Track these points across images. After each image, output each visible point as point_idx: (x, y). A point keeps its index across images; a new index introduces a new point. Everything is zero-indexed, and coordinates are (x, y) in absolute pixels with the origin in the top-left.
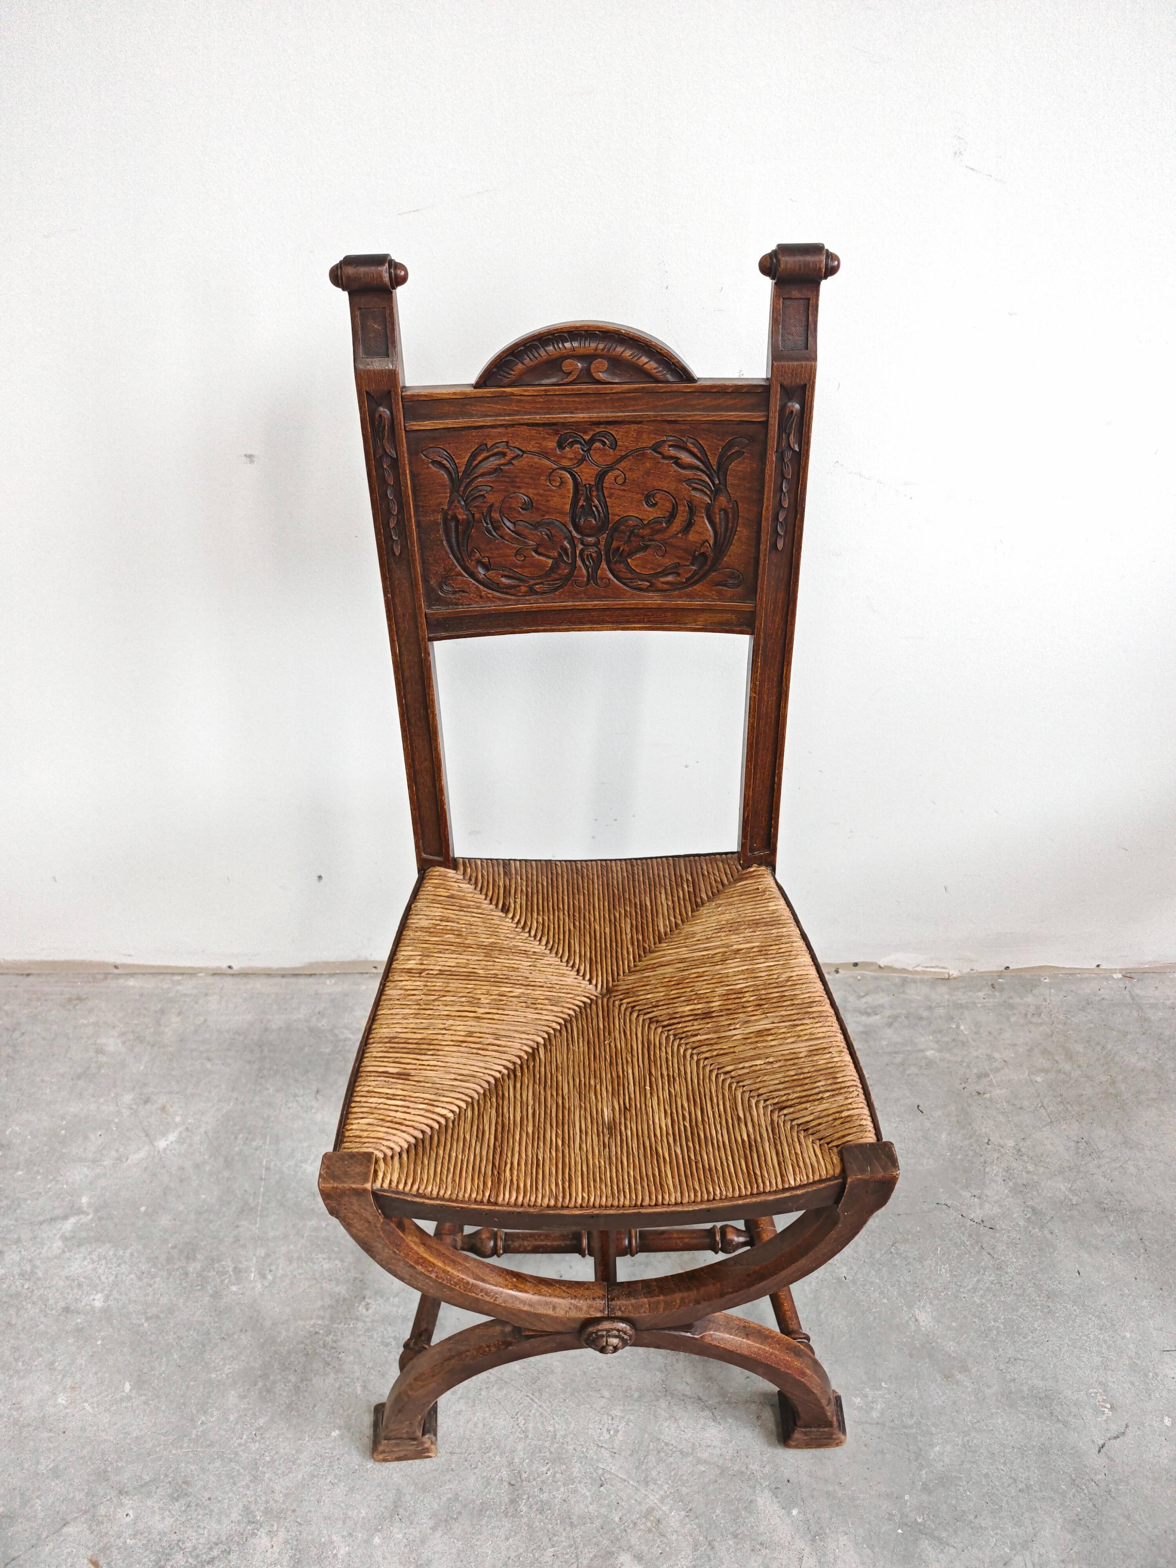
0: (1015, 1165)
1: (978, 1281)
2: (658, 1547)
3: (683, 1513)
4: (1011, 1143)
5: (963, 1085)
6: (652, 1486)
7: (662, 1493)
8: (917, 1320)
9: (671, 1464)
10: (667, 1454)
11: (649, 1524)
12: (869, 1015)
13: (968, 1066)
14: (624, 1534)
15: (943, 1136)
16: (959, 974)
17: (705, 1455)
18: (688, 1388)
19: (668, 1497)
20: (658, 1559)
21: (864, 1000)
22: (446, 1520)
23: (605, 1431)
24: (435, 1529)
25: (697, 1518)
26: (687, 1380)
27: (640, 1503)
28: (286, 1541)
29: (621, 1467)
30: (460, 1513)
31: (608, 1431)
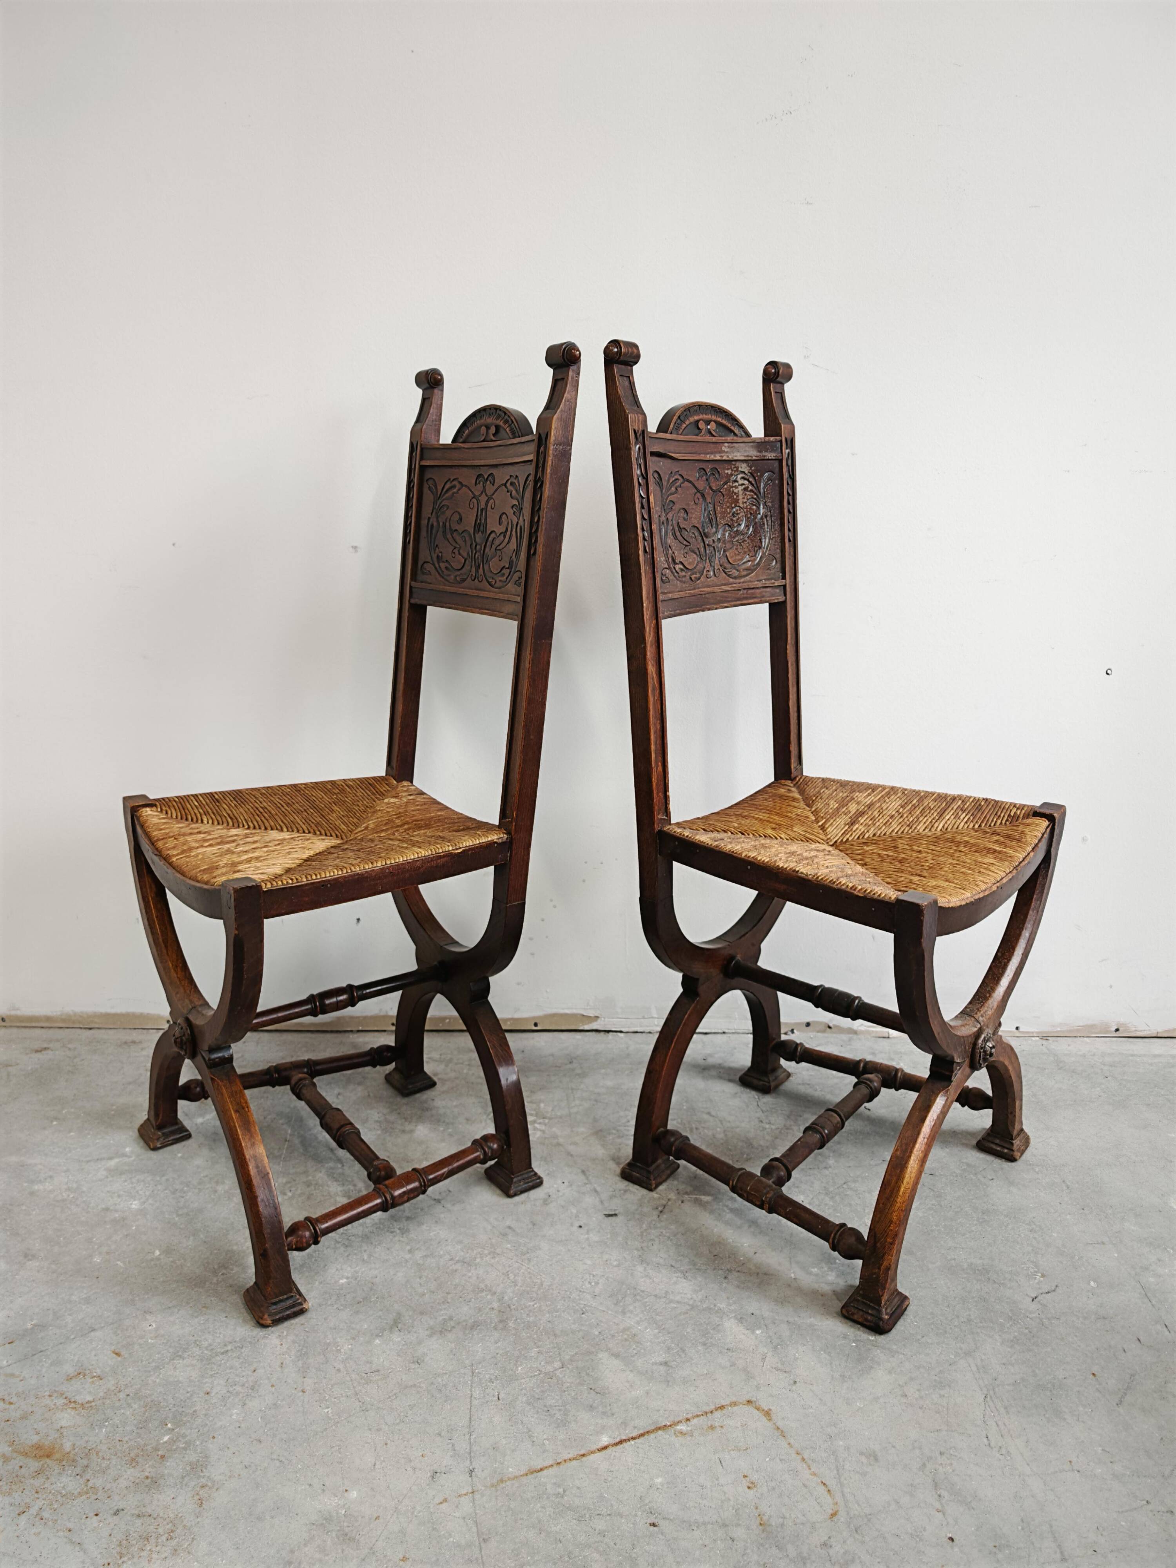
2: (634, 1349)
3: (657, 1331)
6: (629, 1315)
7: (638, 1319)
9: (646, 1302)
10: (642, 1297)
11: (626, 1336)
14: (603, 1342)
17: (677, 1298)
19: (643, 1321)
20: (633, 1356)
22: (441, 1332)
23: (587, 1283)
24: (430, 1336)
25: (669, 1333)
26: (661, 1256)
27: (617, 1324)
28: (294, 1342)
29: (601, 1303)
30: (454, 1327)
31: (590, 1283)
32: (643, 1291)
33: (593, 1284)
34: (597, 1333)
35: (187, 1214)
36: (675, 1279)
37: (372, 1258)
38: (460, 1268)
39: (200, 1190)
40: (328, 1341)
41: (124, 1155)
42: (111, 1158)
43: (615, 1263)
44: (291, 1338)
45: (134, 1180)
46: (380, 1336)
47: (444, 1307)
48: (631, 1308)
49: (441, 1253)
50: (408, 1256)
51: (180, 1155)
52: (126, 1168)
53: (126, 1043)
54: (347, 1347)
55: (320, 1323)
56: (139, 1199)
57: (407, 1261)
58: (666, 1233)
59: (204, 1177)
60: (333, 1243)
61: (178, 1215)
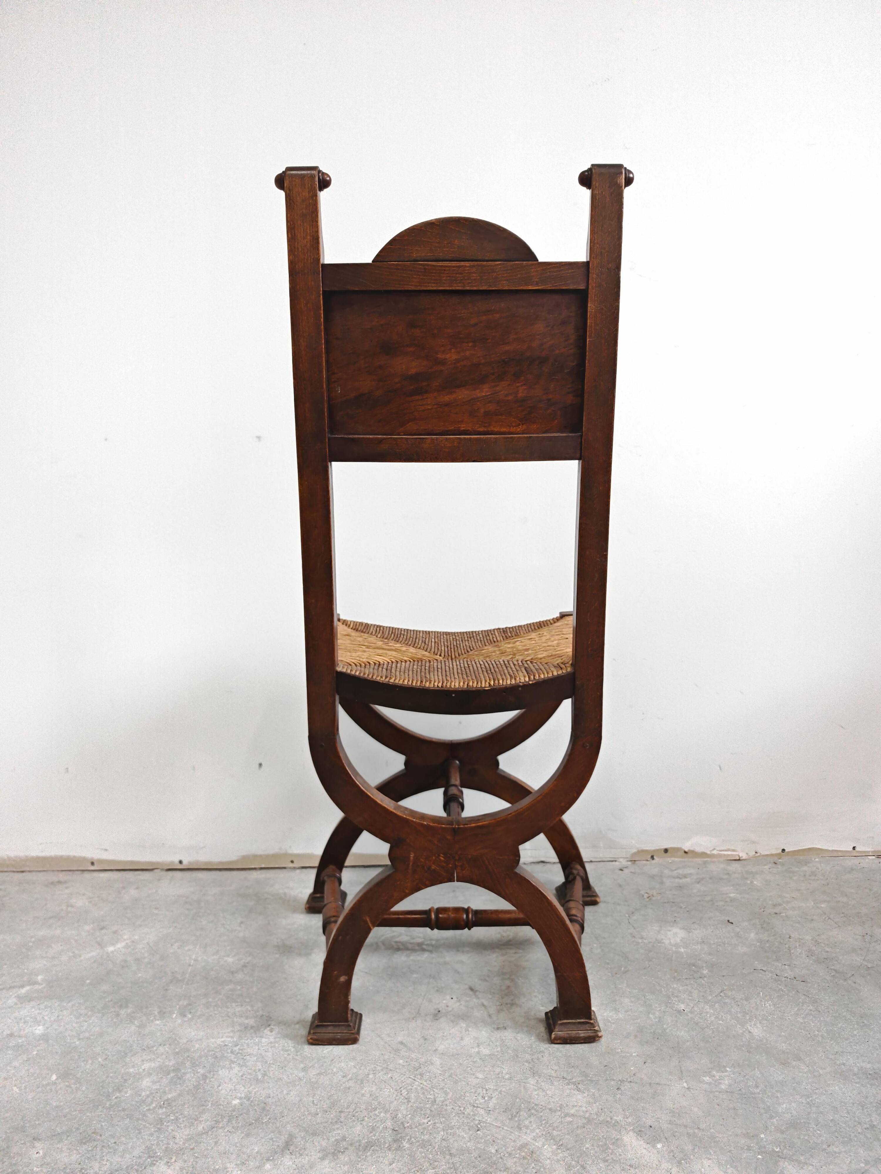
0: (814, 948)
1: (799, 1010)
2: (533, 1168)
3: (555, 1147)
4: (808, 937)
5: (763, 910)
6: (524, 1130)
7: (534, 1134)
8: (750, 1032)
9: (542, 1117)
10: (537, 1111)
11: (523, 1154)
12: (680, 878)
13: (765, 900)
14: (500, 1160)
15: (752, 935)
16: (747, 857)
17: (572, 1111)
18: (553, 1072)
19: (540, 1137)
21: (676, 872)
22: (334, 1153)
23: (480, 1098)
24: (322, 1159)
25: (568, 1149)
27: (514, 1141)
29: (496, 1119)
30: (347, 1148)
31: (483, 1097)
33: (486, 1098)
34: (493, 1151)
35: (88, 1038)
36: (568, 1091)
37: (266, 1078)
39: (103, 1015)
41: (36, 983)
42: (23, 986)
43: (507, 1076)
44: (179, 1164)
45: (42, 1006)
46: (271, 1160)
47: (337, 1126)
48: (527, 1122)
49: (335, 1070)
50: (301, 1075)
51: (88, 981)
52: (35, 995)
53: (52, 883)
55: (210, 1148)
56: (44, 1025)
57: (300, 1079)
59: (109, 1001)
60: (228, 1063)
61: (79, 1039)
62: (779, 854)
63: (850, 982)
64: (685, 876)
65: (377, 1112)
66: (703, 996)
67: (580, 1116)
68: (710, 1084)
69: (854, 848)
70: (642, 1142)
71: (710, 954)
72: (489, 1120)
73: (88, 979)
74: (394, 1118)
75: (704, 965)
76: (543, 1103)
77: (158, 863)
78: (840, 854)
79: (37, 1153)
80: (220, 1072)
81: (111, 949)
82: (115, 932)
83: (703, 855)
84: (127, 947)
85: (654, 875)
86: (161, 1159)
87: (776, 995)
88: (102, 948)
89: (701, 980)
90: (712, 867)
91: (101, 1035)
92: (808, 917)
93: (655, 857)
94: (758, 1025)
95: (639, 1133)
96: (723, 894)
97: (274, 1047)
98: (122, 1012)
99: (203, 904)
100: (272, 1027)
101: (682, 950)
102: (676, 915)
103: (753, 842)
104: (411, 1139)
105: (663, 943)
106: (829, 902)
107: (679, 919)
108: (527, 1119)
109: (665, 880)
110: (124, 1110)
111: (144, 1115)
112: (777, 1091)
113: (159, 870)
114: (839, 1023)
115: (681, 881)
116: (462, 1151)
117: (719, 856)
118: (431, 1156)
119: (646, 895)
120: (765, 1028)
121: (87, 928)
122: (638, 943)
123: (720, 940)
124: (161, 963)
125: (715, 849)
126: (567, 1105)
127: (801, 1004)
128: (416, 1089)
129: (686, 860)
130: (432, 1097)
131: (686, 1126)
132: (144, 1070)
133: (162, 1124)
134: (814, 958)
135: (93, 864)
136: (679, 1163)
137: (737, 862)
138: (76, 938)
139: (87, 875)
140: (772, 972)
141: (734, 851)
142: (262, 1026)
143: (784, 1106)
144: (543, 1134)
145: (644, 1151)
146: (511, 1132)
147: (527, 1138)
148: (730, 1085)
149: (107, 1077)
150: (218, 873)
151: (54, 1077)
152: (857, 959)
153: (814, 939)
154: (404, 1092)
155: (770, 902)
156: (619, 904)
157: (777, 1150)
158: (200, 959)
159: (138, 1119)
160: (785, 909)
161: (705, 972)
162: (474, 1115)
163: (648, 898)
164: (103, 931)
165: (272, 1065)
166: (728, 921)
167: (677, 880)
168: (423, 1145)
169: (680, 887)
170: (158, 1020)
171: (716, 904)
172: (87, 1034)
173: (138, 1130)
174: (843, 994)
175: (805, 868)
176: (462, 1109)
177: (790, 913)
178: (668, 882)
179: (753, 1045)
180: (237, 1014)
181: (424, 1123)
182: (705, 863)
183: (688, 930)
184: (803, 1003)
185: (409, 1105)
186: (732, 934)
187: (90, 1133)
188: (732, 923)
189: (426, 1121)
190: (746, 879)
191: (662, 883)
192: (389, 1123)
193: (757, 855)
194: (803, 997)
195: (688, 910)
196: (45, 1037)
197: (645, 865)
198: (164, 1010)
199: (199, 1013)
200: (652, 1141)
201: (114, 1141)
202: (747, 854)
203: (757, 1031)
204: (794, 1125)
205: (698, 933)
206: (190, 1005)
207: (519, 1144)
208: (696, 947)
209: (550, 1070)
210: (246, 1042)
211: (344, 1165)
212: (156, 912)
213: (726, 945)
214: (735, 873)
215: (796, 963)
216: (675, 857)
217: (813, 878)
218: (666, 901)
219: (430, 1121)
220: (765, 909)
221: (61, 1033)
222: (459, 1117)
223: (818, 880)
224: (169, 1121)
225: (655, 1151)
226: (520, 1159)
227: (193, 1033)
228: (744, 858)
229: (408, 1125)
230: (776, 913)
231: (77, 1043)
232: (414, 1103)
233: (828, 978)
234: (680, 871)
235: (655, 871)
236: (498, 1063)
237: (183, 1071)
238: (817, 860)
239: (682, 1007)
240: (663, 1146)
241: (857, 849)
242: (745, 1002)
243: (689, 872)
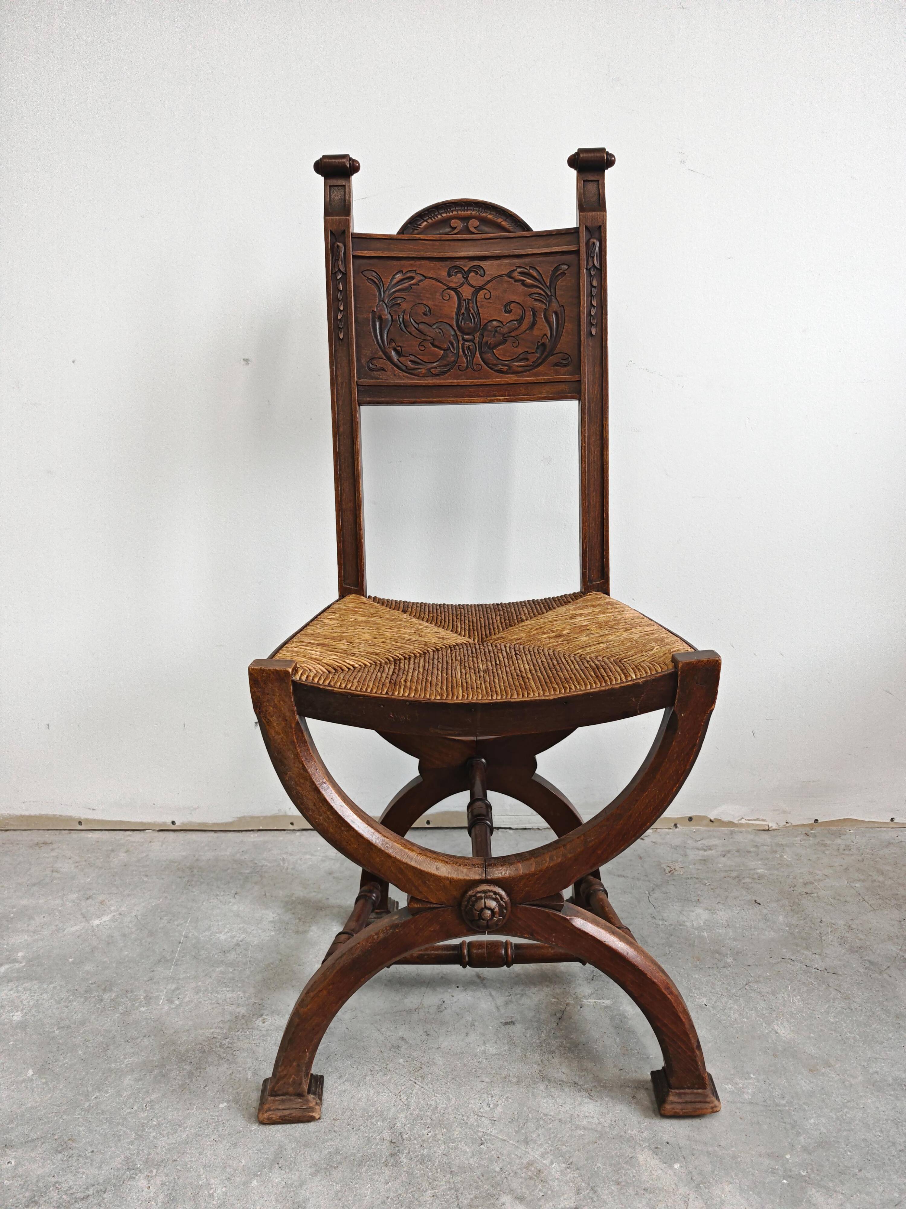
0: (847, 935)
1: (830, 1007)
2: (540, 1190)
3: (564, 1165)
4: (841, 923)
5: (792, 889)
6: (531, 1145)
7: (542, 1150)
8: (777, 1033)
9: (550, 1129)
10: (546, 1122)
11: (530, 1173)
12: (705, 850)
13: (795, 878)
14: (505, 1181)
15: (781, 918)
16: (777, 828)
17: (584, 1123)
18: (564, 1076)
19: (548, 1153)
20: (539, 1200)
21: (700, 843)
22: (326, 1169)
23: (485, 1105)
24: (314, 1174)
25: (578, 1169)
26: (564, 1070)
27: (520, 1158)
28: (163, 1184)
29: (501, 1131)
30: (340, 1163)
31: (488, 1105)
32: (546, 1115)
33: (491, 1106)
34: (498, 1169)
35: (69, 1027)
38: (349, 1088)
39: (86, 999)
40: (201, 1183)
41: (15, 961)
42: (2, 965)
44: (160, 1178)
45: (20, 989)
46: (258, 1176)
48: (534, 1136)
51: (71, 960)
52: (15, 975)
53: (37, 844)
54: (220, 1190)
55: (193, 1159)
56: (22, 1011)
58: (567, 1043)
59: (92, 984)
60: (216, 1059)
61: (59, 1028)
62: (812, 824)
63: (885, 976)
64: (710, 848)
65: (373, 1120)
66: (727, 989)
67: (592, 1129)
68: (732, 1092)
69: (892, 819)
70: (657, 1162)
71: (735, 940)
72: (494, 1131)
73: (71, 957)
74: (392, 1127)
75: (729, 953)
76: (552, 1113)
77: (149, 824)
78: (876, 825)
79: (9, 1163)
80: (207, 1069)
81: (96, 922)
82: (102, 902)
83: (730, 824)
84: (113, 920)
85: (677, 846)
86: (140, 1171)
87: (805, 989)
88: (87, 921)
89: (725, 970)
90: (739, 838)
91: (83, 1023)
92: (841, 898)
93: (678, 825)
94: (786, 1024)
95: (656, 1150)
96: (751, 869)
97: (266, 1040)
98: (106, 996)
99: (195, 871)
100: (265, 1017)
101: (705, 934)
102: (699, 893)
103: (784, 812)
104: (409, 1153)
105: (684, 926)
106: (863, 881)
107: (702, 898)
108: (535, 1131)
109: (689, 852)
110: (103, 1112)
111: (125, 1119)
112: (804, 1104)
113: (150, 831)
114: (873, 1024)
115: (705, 853)
116: (463, 1169)
117: (748, 825)
118: (430, 1174)
119: (668, 869)
120: (792, 1028)
121: (73, 896)
122: (658, 926)
123: (746, 924)
124: (149, 940)
125: (743, 818)
126: (578, 1115)
127: (832, 1001)
128: (417, 1093)
129: (712, 828)
130: (433, 1103)
131: (705, 1144)
132: (126, 1065)
133: (143, 1130)
134: (846, 946)
135: (80, 823)
136: (698, 1186)
137: (766, 832)
138: (60, 909)
139: (75, 835)
140: (801, 962)
141: (763, 820)
142: (253, 1015)
143: (812, 1121)
144: (551, 1150)
145: (660, 1172)
146: (517, 1147)
147: (534, 1154)
148: (754, 1095)
149: (87, 1073)
150: (212, 834)
151: (30, 1072)
152: (893, 949)
153: (848, 925)
154: (404, 1098)
155: (801, 880)
156: (638, 879)
157: (804, 1174)
158: (190, 935)
159: (119, 1124)
160: (816, 888)
161: (730, 960)
162: (478, 1126)
163: (670, 872)
164: (88, 901)
165: (264, 1063)
166: (755, 901)
167: (701, 852)
168: (422, 1160)
169: (705, 860)
170: (143, 1007)
171: (743, 881)
172: (67, 1022)
173: (118, 1137)
174: (877, 989)
175: (839, 841)
176: (465, 1118)
177: (822, 893)
178: (692, 855)
179: (780, 1048)
180: (228, 1000)
181: (423, 1135)
182: (732, 833)
183: (712, 911)
184: (834, 999)
185: (409, 1113)
186: (759, 917)
187: (66, 1139)
188: (759, 904)
189: (426, 1132)
190: (776, 852)
191: (686, 855)
192: (386, 1135)
193: (788, 825)
194: (834, 993)
195: (712, 887)
196: (23, 1025)
197: (668, 834)
198: (151, 995)
199: (187, 999)
200: (668, 1162)
201: (91, 1150)
202: (777, 824)
203: (784, 1031)
204: (823, 1144)
205: (723, 915)
206: (177, 989)
207: (525, 1161)
208: (720, 931)
209: (560, 1075)
210: (237, 1034)
211: (337, 1183)
212: (146, 879)
213: (753, 930)
214: (763, 845)
215: (828, 952)
216: (699, 825)
217: (847, 852)
218: (689, 876)
219: (430, 1132)
220: (795, 888)
221: (40, 1020)
222: (461, 1127)
223: (852, 855)
224: (151, 1127)
225: (672, 1173)
226: (526, 1179)
227: (181, 1023)
228: (774, 828)
229: (407, 1136)
230: (807, 893)
231: (57, 1032)
232: (414, 1110)
233: (862, 970)
234: (705, 842)
235: (677, 841)
236: (506, 1064)
237: (168, 1067)
238: (852, 831)
239: (704, 1000)
240: (681, 1167)
241: (895, 821)
242: (771, 997)
243: (714, 843)
